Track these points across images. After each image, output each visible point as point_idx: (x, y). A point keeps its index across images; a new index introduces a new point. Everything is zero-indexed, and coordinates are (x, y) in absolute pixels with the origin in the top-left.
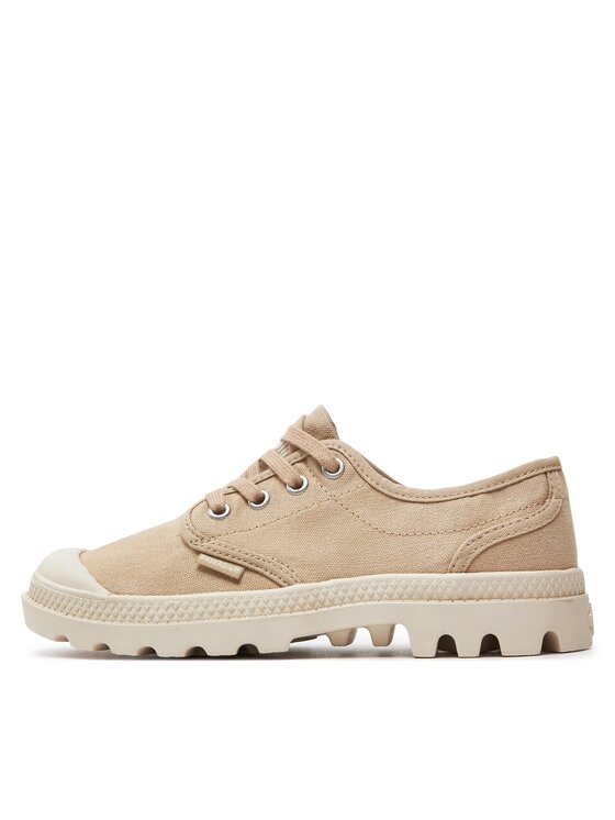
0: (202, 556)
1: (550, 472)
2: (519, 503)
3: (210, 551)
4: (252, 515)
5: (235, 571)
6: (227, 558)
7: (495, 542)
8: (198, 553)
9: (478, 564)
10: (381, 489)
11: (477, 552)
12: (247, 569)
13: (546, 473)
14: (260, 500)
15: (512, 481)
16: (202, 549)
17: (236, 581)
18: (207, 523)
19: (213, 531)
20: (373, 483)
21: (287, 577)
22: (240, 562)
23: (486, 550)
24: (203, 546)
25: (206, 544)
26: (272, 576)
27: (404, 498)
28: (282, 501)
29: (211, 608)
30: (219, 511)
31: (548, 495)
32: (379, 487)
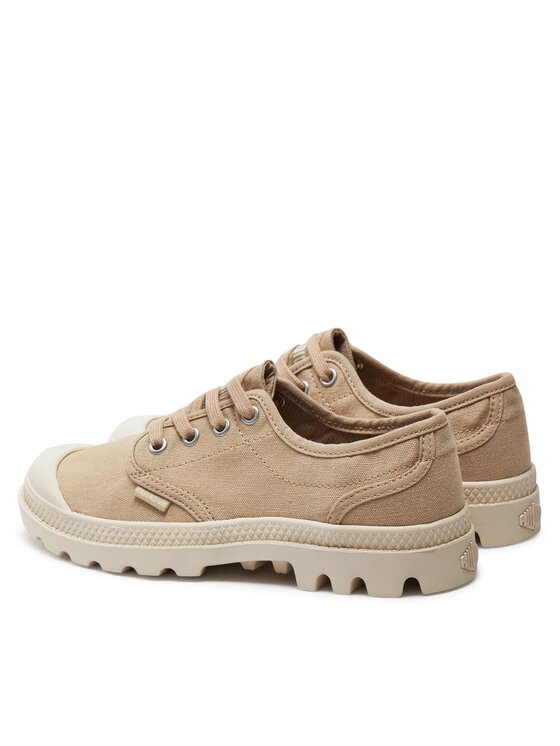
0: (139, 489)
1: (424, 435)
2: (389, 465)
3: (144, 485)
4: (184, 452)
5: (162, 504)
6: (157, 492)
7: (363, 501)
8: (136, 485)
9: (351, 518)
10: (285, 440)
11: (349, 508)
12: (172, 503)
13: (418, 437)
14: (191, 437)
15: (386, 445)
16: (138, 482)
17: (163, 514)
18: (147, 456)
19: (150, 465)
20: (279, 433)
21: (201, 514)
22: (166, 496)
23: (356, 507)
24: (140, 480)
25: (143, 478)
26: (190, 511)
27: (300, 450)
28: (208, 442)
29: (142, 536)
30: (157, 446)
31: (417, 458)
32: (283, 437)
